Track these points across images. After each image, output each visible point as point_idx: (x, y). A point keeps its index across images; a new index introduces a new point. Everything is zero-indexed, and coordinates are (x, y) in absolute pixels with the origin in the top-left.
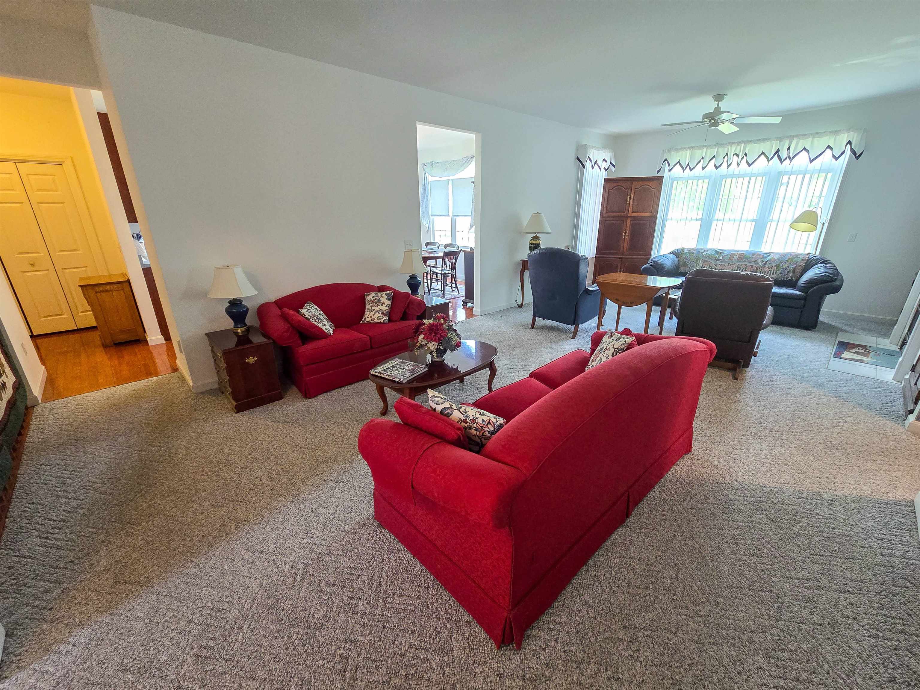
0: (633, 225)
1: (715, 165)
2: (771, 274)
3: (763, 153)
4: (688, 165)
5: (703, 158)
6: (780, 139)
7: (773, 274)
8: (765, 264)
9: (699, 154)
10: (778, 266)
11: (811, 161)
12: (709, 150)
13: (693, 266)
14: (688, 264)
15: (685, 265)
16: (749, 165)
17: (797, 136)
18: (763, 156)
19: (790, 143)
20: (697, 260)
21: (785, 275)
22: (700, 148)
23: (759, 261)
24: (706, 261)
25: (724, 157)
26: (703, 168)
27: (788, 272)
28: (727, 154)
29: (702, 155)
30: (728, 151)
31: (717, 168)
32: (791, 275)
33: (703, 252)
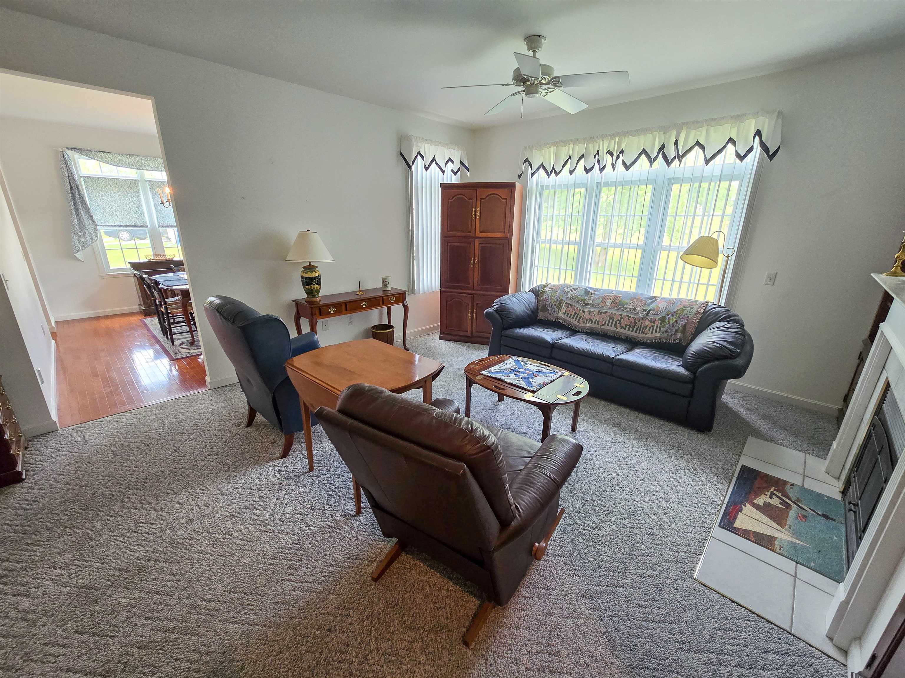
0: (483, 250)
1: (585, 168)
2: (654, 332)
3: (644, 151)
4: (553, 168)
5: (570, 158)
6: (665, 130)
7: (656, 332)
8: (647, 314)
9: (565, 152)
10: (663, 320)
11: (707, 162)
12: (577, 147)
13: (554, 311)
14: (548, 308)
15: (545, 309)
16: (627, 167)
17: (686, 124)
18: (643, 156)
19: (678, 135)
20: (560, 303)
21: (672, 335)
22: (566, 143)
23: (639, 309)
24: (572, 306)
25: (595, 156)
26: (571, 172)
27: (676, 331)
28: (598, 153)
29: (568, 153)
30: (599, 147)
31: (587, 171)
32: (679, 335)
33: (568, 292)
